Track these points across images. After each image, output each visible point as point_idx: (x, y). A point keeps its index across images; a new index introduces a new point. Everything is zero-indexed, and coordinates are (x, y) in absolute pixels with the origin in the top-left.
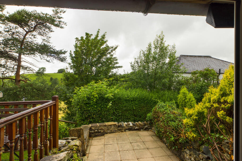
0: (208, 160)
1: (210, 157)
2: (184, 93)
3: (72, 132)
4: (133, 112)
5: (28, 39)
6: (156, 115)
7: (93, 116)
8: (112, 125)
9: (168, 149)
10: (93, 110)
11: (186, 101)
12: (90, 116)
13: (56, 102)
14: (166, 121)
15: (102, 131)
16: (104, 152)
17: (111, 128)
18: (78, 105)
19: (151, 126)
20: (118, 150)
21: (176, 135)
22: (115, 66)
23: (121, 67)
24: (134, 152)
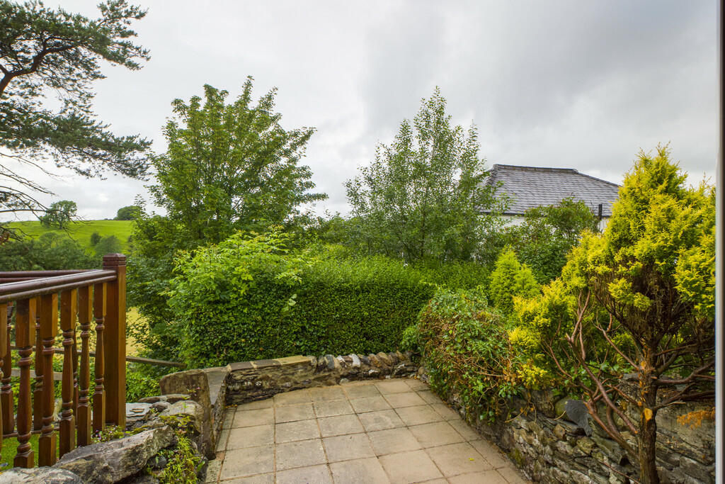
0: (579, 437)
1: (585, 428)
2: (508, 267)
3: (170, 385)
4: (362, 325)
5: (11, 97)
6: (432, 326)
7: (237, 339)
8: (297, 364)
9: (465, 424)
10: (236, 321)
11: (514, 288)
12: (227, 341)
13: (116, 274)
14: (460, 341)
15: (266, 385)
16: (273, 443)
17: (296, 375)
18: (189, 306)
19: (414, 366)
20: (319, 436)
21: (489, 379)
22: (304, 193)
23: (323, 197)
24: (366, 438)
